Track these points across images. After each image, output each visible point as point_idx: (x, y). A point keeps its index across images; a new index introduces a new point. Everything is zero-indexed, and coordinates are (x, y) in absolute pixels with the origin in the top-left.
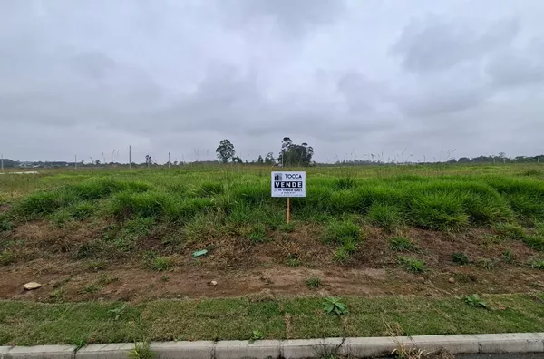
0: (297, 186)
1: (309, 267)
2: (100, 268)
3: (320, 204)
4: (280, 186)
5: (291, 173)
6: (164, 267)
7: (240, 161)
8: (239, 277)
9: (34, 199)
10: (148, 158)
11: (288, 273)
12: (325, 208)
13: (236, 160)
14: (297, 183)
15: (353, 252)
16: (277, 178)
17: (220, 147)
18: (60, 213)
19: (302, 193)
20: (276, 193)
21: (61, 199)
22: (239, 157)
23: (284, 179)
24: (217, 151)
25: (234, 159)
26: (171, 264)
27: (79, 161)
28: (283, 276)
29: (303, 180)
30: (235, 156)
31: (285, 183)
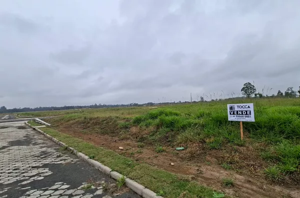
0: (247, 113)
1: (237, 172)
2: (141, 147)
3: (277, 128)
4: (234, 114)
5: (242, 105)
6: (160, 151)
7: (261, 96)
8: (187, 165)
9: (137, 118)
10: (202, 98)
11: (218, 172)
12: (282, 132)
13: (258, 95)
14: (246, 111)
15: (291, 173)
16: (231, 108)
17: (243, 88)
18: (142, 123)
19: (251, 119)
20: (231, 118)
21: (143, 119)
22: (261, 93)
23: (236, 109)
24: (242, 90)
25: (256, 95)
26: (163, 151)
27: (173, 102)
28: (212, 173)
29: (252, 109)
30: (257, 92)
31: (237, 111)
